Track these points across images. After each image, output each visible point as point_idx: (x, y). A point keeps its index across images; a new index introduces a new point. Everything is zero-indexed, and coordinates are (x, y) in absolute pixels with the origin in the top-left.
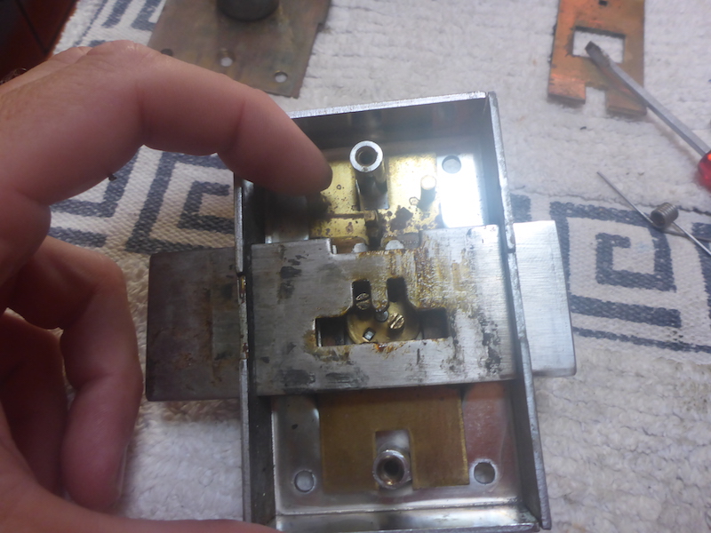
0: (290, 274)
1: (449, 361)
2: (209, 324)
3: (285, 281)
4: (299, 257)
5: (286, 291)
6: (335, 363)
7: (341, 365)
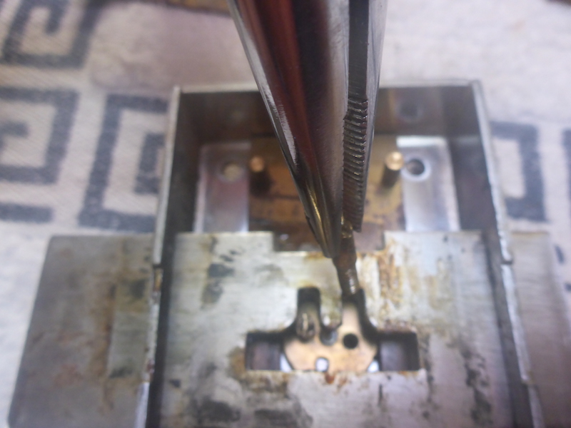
0: (218, 272)
1: (422, 405)
2: (109, 328)
3: (213, 281)
4: (233, 253)
5: (211, 295)
6: (267, 396)
7: (275, 400)
